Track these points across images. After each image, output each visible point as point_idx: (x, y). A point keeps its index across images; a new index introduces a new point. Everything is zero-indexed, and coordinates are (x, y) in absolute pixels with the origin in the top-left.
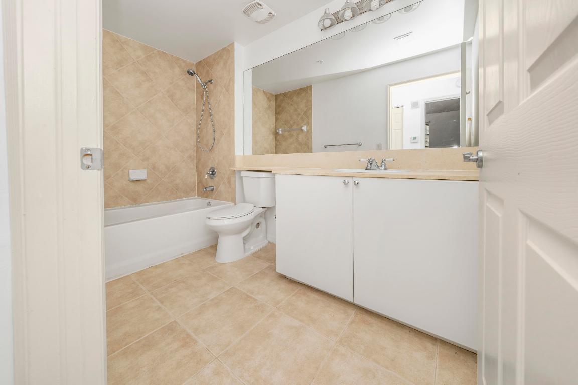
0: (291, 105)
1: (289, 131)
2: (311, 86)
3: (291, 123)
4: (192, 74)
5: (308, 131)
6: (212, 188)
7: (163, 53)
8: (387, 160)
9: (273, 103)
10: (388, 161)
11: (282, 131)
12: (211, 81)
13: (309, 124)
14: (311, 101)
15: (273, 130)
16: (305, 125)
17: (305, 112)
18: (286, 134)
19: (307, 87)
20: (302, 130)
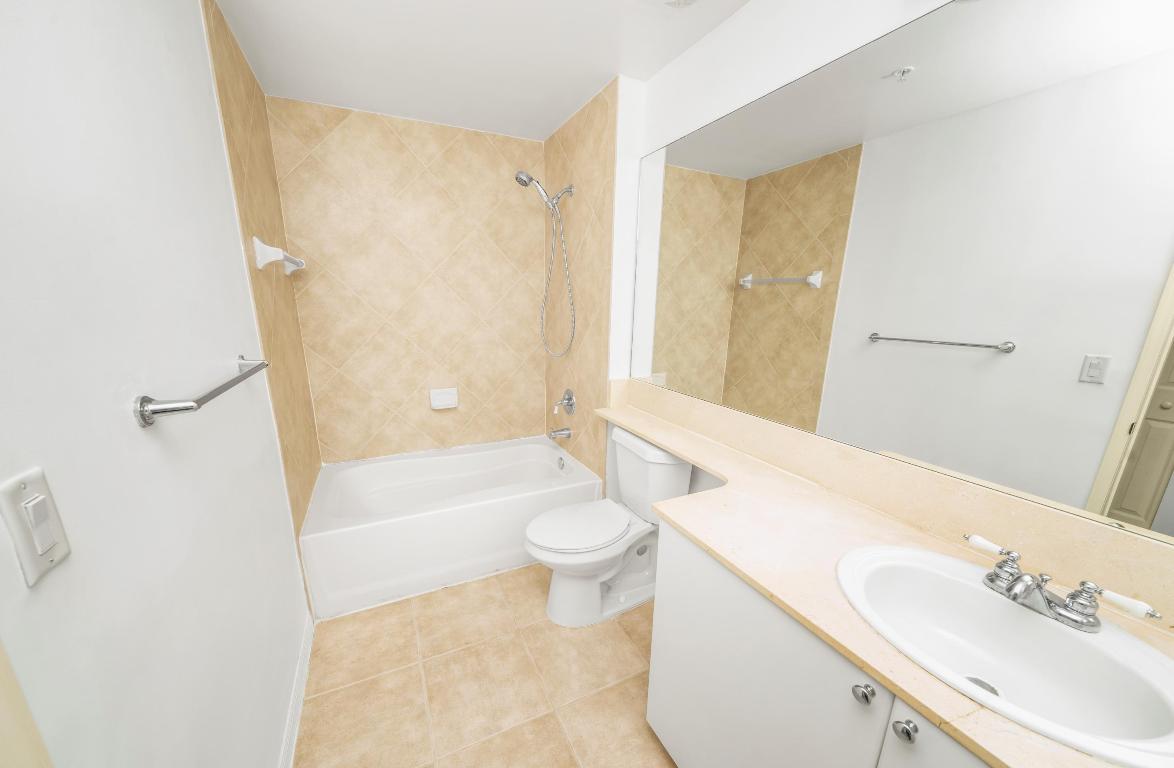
0: (788, 209)
1: (770, 284)
2: (861, 145)
3: (780, 260)
4: (525, 184)
5: (825, 286)
6: (568, 432)
7: (476, 134)
8: (1107, 593)
9: (739, 206)
10: (1112, 604)
11: (753, 282)
12: (569, 191)
13: (832, 267)
14: (850, 198)
15: (730, 278)
16: (820, 269)
17: (827, 230)
18: (763, 289)
19: (845, 153)
20: (808, 285)
